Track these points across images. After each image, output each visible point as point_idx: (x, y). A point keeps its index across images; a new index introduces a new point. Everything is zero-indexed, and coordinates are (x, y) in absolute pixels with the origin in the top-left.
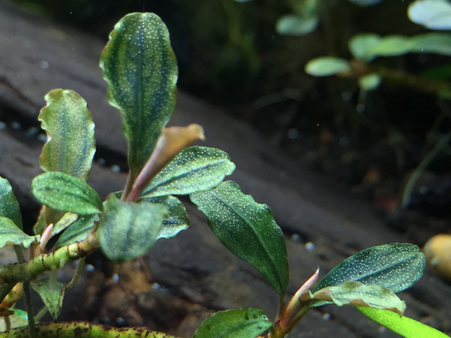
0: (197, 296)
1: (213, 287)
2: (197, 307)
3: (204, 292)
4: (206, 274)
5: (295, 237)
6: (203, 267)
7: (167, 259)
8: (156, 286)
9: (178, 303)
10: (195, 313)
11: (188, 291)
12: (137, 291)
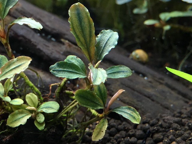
5: (141, 75)
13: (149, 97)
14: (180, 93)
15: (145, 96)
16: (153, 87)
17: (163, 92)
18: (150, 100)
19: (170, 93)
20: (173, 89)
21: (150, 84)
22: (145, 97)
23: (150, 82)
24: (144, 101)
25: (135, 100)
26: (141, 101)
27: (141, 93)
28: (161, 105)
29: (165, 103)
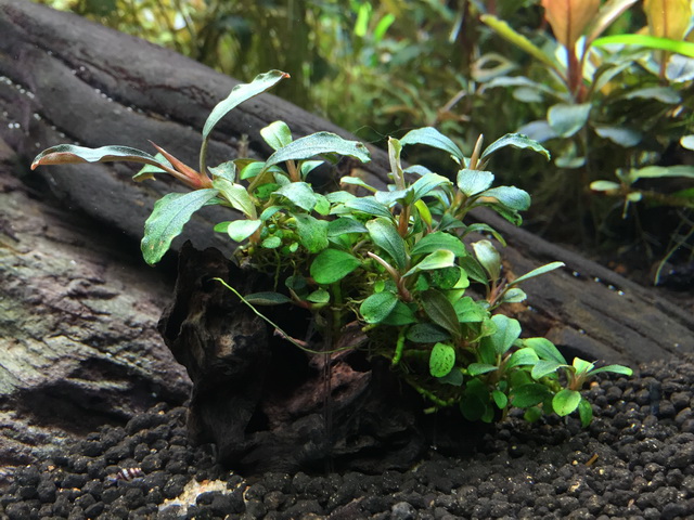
0: (558, 317)
1: (567, 311)
2: (557, 323)
3: (560, 314)
4: (561, 303)
5: (611, 287)
6: (558, 299)
7: (535, 292)
8: (529, 308)
9: (545, 320)
10: (557, 326)
11: (551, 313)
12: (516, 311)
13: (635, 330)
14: (684, 322)
15: (628, 326)
16: (637, 310)
17: (657, 320)
18: (639, 336)
19: (669, 323)
20: (672, 315)
21: (630, 304)
22: (629, 330)
23: (631, 301)
24: (627, 336)
25: (613, 334)
26: (623, 336)
27: (620, 323)
28: (659, 344)
29: (664, 340)
